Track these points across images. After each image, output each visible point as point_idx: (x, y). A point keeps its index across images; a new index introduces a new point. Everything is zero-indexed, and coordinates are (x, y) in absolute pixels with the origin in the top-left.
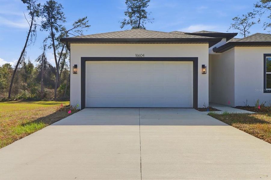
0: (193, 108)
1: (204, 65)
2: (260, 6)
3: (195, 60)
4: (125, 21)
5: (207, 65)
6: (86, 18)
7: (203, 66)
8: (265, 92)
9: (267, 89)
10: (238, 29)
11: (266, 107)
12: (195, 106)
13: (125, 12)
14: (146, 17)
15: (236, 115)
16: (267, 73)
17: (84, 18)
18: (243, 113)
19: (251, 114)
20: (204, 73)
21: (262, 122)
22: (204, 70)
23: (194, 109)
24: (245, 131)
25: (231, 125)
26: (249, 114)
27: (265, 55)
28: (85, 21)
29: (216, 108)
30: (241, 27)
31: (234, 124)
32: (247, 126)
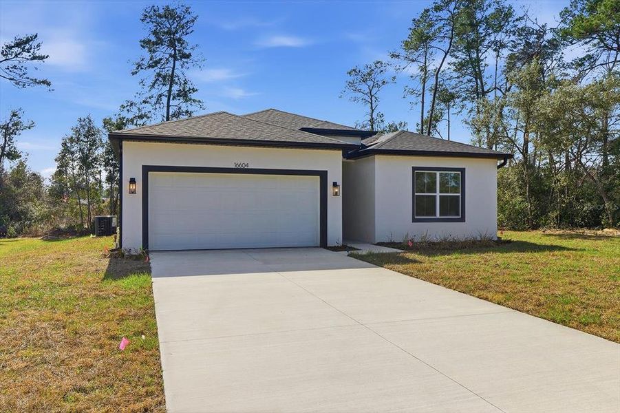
0: (320, 247)
1: (336, 183)
2: (398, 56)
3: (323, 175)
4: (143, 60)
5: (340, 183)
6: (36, 36)
7: (335, 185)
8: (414, 220)
9: (416, 217)
10: (360, 91)
11: (416, 243)
12: (324, 244)
13: (141, 41)
14: (188, 56)
15: (383, 254)
16: (416, 194)
17: (29, 36)
18: (388, 252)
19: (400, 253)
20: (336, 194)
21: (415, 261)
22: (336, 190)
23: (322, 249)
24: (399, 272)
25: (383, 267)
26: (398, 253)
27: (414, 169)
28: (34, 43)
29: (353, 246)
30: (365, 88)
31: (386, 266)
32: (400, 267)
